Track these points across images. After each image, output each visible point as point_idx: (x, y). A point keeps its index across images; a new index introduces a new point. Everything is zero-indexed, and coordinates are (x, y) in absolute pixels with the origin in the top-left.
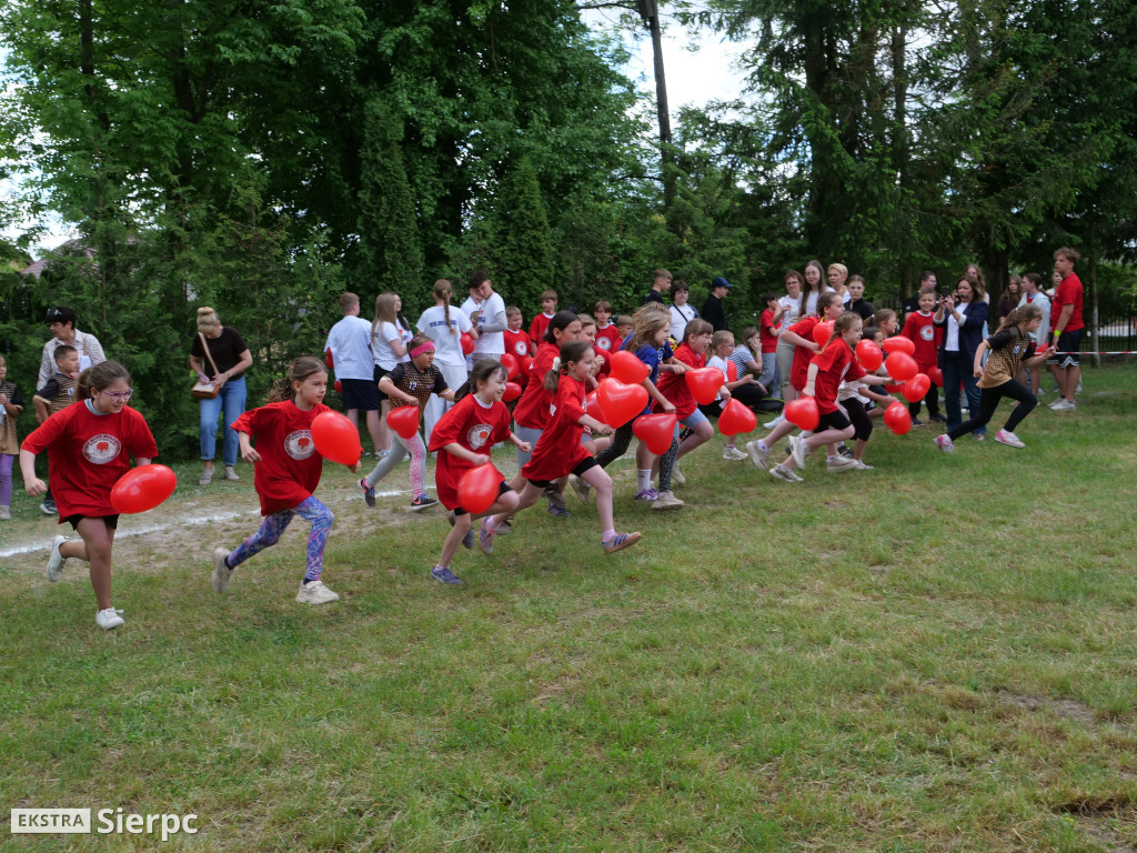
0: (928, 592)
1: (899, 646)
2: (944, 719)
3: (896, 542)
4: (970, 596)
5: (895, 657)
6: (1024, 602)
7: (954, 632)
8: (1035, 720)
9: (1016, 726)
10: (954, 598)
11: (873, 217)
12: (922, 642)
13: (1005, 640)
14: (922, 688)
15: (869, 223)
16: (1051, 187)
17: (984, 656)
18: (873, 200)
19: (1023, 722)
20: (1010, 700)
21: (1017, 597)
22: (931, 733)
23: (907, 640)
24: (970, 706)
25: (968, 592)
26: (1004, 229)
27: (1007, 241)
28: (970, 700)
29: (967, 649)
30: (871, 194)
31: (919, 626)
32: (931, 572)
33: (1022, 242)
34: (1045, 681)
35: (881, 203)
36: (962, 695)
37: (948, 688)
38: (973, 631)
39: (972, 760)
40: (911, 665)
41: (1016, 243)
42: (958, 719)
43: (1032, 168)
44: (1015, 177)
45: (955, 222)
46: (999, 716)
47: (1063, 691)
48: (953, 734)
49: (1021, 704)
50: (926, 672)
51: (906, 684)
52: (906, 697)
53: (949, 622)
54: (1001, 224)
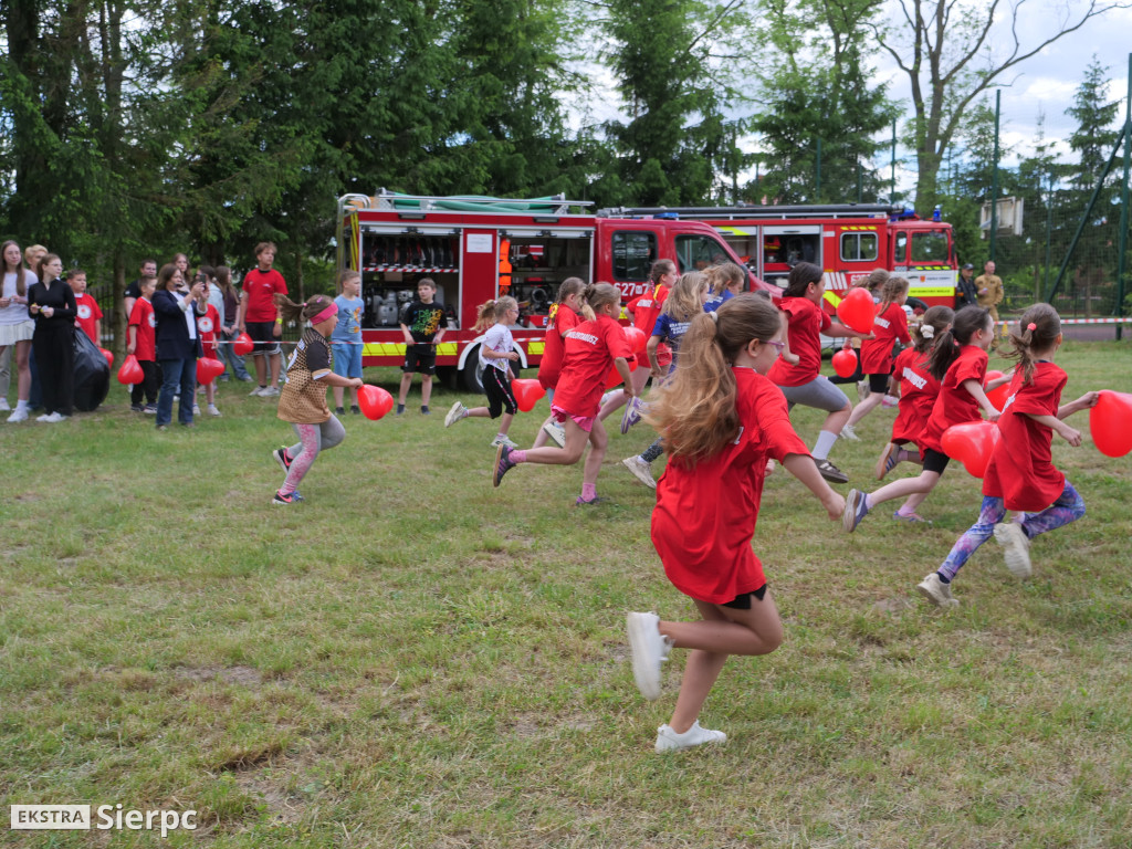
0: (116, 579)
1: (79, 637)
2: (117, 703)
3: (88, 532)
4: (159, 579)
5: (74, 648)
6: (209, 579)
7: (138, 616)
8: (205, 690)
9: (187, 698)
10: (142, 582)
11: (77, 199)
12: (104, 629)
13: (186, 618)
14: (99, 676)
15: (74, 206)
16: (259, 183)
17: (165, 635)
18: (78, 181)
19: (194, 693)
20: (185, 674)
21: (204, 575)
22: (102, 718)
23: (88, 629)
24: (145, 685)
25: (157, 575)
26: (215, 221)
27: (218, 234)
28: (146, 681)
29: (149, 631)
30: (77, 175)
31: (102, 615)
32: (122, 560)
33: (232, 235)
34: (220, 652)
35: (88, 186)
36: (137, 677)
37: (126, 672)
38: (158, 613)
39: (141, 738)
40: (90, 655)
41: (226, 235)
42: (131, 701)
43: (241, 164)
44: (225, 171)
45: (166, 210)
46: (172, 692)
47: (236, 658)
48: (124, 716)
49: (196, 677)
50: (104, 658)
51: (82, 674)
52: (81, 686)
53: (135, 606)
54: (212, 216)
